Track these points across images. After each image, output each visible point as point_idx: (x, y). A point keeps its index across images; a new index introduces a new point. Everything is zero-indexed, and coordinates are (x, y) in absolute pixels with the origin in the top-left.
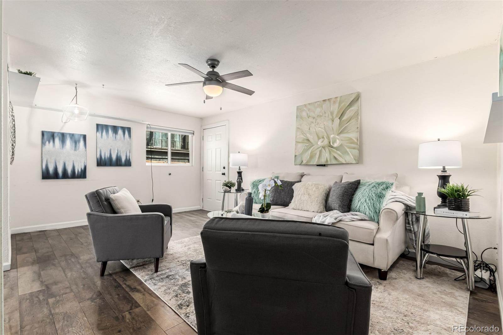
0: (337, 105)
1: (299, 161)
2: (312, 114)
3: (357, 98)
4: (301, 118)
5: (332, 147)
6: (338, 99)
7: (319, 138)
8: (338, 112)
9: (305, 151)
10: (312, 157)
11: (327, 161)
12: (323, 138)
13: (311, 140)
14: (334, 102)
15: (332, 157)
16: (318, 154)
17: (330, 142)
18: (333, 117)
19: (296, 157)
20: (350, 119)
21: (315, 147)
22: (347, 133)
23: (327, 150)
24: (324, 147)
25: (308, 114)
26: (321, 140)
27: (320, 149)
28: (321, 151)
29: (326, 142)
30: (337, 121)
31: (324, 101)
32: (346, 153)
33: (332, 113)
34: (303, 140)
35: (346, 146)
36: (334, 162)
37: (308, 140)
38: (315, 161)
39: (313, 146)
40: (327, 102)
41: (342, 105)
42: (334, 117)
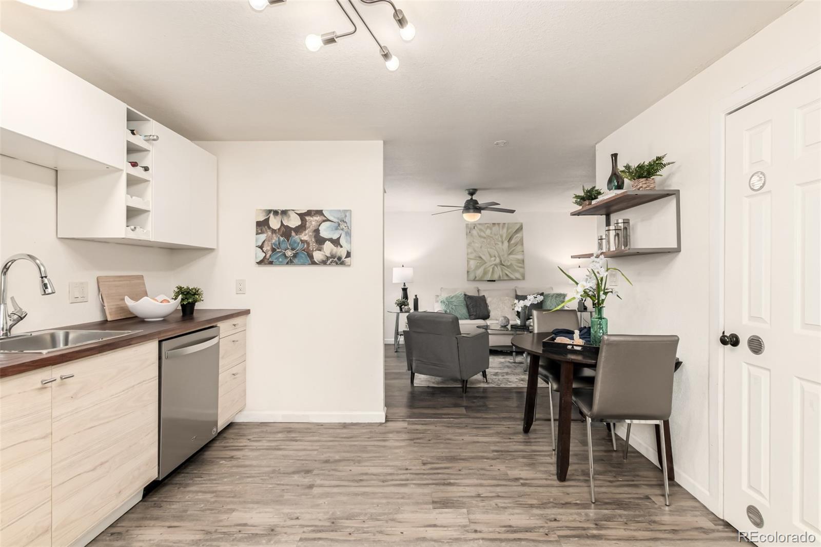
0: (505, 230)
1: (472, 276)
2: (482, 234)
3: (520, 229)
4: (472, 235)
5: (504, 265)
6: (506, 225)
7: (491, 257)
8: (507, 236)
9: (477, 268)
10: (485, 273)
11: (500, 277)
12: (495, 256)
13: (483, 257)
14: (503, 228)
15: (504, 274)
16: (491, 270)
17: (501, 261)
18: (502, 240)
19: (469, 273)
20: (516, 244)
21: (488, 264)
22: (515, 254)
23: (499, 268)
24: (496, 265)
25: (478, 234)
26: (493, 259)
27: (493, 266)
28: (493, 269)
29: (498, 261)
30: (506, 244)
31: (494, 224)
32: (515, 271)
33: (501, 236)
34: (476, 257)
35: (516, 265)
36: (506, 278)
37: (480, 257)
38: (489, 277)
39: (486, 263)
40: (497, 226)
41: (510, 231)
42: (504, 240)
